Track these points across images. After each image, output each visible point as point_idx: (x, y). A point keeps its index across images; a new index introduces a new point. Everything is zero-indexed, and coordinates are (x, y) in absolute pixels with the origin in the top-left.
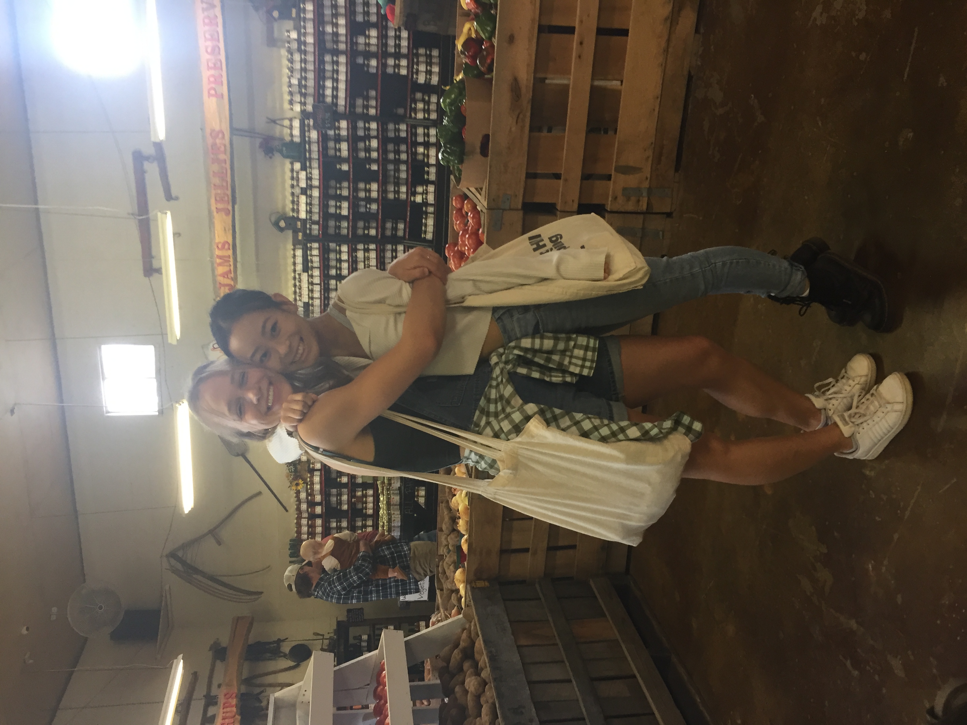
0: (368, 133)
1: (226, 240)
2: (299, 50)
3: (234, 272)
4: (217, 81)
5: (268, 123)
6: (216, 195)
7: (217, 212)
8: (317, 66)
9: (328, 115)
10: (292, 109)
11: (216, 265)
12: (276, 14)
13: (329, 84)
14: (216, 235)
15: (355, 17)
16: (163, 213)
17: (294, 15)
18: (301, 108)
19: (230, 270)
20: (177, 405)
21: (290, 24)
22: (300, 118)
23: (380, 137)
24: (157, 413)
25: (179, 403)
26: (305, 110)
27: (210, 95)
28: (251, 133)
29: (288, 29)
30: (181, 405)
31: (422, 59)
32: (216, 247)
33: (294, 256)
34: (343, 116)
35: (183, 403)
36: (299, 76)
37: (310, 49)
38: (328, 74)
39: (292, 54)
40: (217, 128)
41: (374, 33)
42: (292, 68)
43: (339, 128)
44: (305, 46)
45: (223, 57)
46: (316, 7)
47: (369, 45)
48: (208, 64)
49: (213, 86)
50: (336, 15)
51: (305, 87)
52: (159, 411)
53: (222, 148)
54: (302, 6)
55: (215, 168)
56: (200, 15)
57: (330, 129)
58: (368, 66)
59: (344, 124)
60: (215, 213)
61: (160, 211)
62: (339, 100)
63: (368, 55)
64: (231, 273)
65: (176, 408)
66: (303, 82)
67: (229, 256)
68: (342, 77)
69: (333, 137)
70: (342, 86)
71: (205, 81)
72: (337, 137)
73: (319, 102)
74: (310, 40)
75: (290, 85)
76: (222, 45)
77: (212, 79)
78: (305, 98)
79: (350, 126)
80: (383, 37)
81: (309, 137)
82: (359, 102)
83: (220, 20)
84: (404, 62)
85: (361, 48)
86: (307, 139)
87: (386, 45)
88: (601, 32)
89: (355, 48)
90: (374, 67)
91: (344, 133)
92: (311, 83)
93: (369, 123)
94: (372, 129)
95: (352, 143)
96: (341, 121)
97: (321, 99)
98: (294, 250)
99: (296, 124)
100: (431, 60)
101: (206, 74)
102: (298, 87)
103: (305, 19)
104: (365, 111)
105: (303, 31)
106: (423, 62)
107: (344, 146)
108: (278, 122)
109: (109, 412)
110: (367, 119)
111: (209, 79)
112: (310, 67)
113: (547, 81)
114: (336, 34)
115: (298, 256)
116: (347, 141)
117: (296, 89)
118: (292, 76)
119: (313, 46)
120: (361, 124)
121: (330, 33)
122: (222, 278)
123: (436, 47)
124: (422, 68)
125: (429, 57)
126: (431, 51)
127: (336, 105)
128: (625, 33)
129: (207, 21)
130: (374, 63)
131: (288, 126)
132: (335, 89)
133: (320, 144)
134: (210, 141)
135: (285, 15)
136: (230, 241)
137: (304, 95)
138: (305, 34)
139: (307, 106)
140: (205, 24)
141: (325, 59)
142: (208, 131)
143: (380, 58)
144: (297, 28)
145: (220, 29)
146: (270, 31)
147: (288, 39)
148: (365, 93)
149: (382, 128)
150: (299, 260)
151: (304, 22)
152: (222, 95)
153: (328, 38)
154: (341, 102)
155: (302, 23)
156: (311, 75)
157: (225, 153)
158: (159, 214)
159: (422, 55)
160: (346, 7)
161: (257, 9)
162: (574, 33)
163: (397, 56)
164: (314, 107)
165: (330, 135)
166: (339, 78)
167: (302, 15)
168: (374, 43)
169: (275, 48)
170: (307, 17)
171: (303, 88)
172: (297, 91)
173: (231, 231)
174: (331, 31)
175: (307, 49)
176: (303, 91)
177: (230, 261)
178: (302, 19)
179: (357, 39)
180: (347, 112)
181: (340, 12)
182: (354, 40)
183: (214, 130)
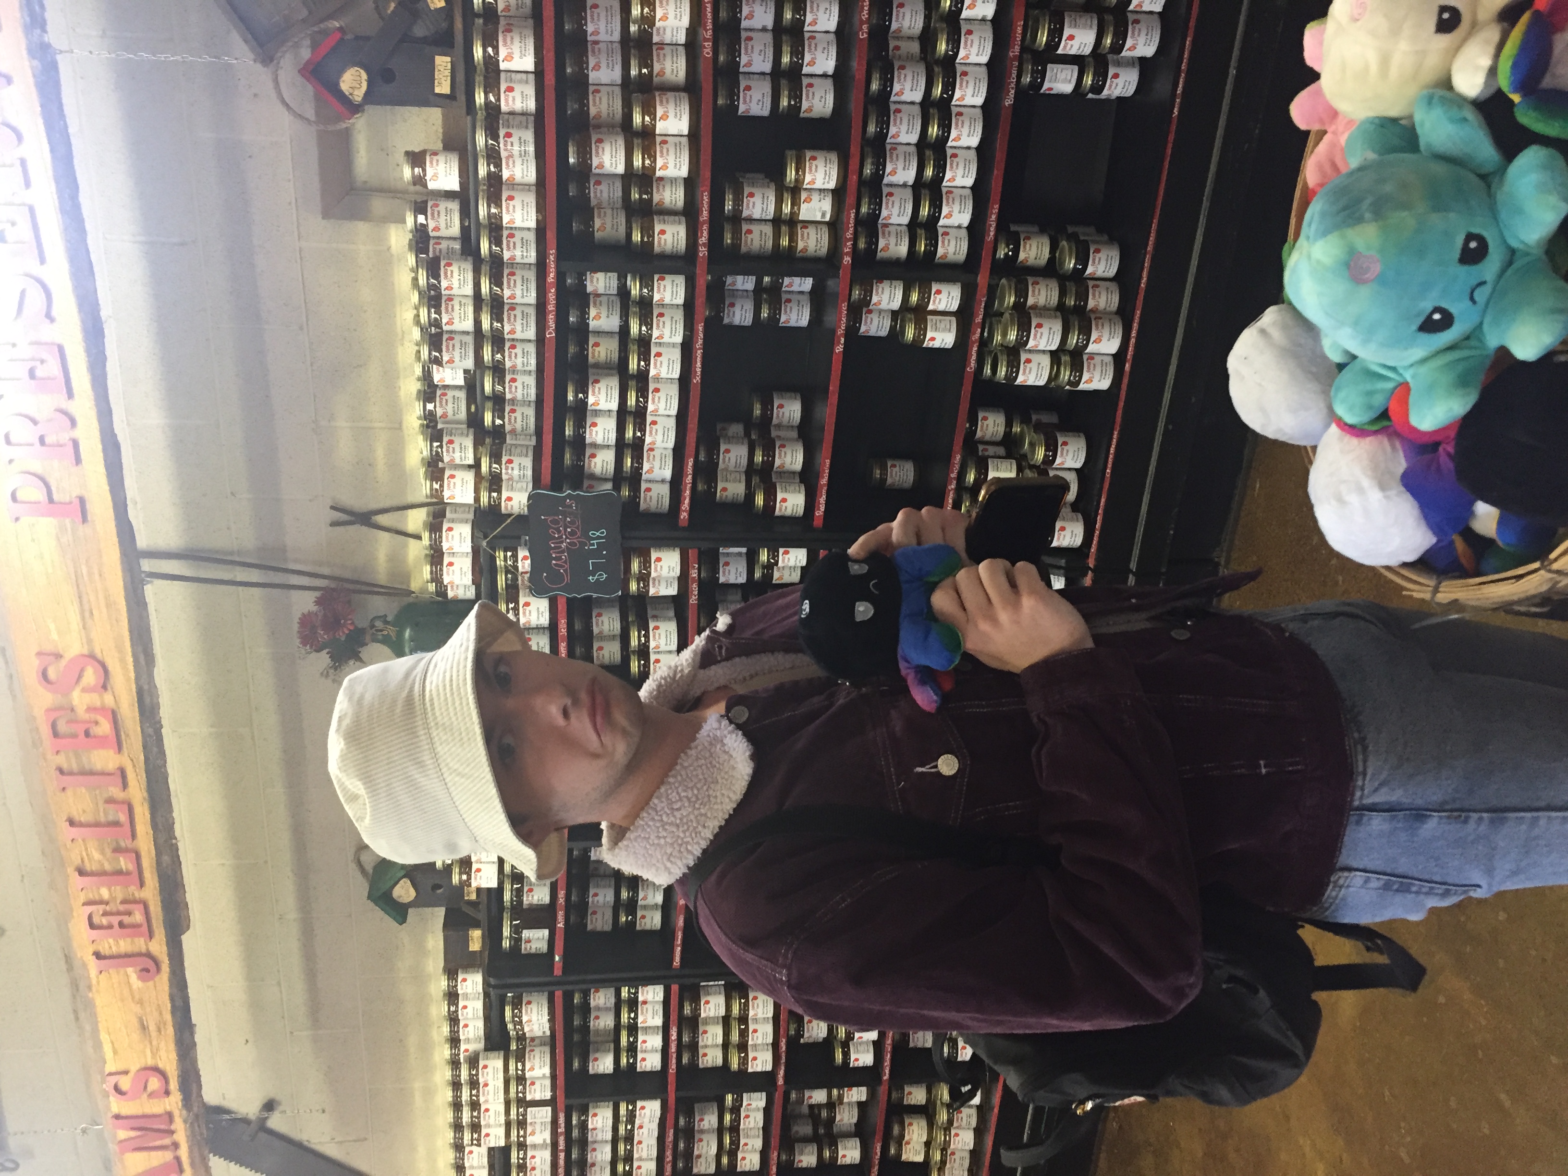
3: (193, 1165)
7: (103, 969)
8: (551, 319)
9: (597, 532)
12: (354, 81)
13: (604, 395)
15: (733, 94)
17: (443, 87)
18: (477, 494)
19: (178, 1159)
21: (423, 126)
22: (475, 524)
26: (495, 505)
29: (419, 143)
34: (667, 530)
36: (469, 363)
38: (602, 355)
39: (433, 268)
40: (72, 647)
41: (820, 173)
42: (437, 324)
43: (644, 577)
45: (68, 327)
46: (549, 51)
47: (792, 224)
50: (642, 91)
51: (499, 402)
53: (105, 727)
55: (79, 804)
59: (666, 558)
62: (646, 466)
66: (488, 388)
67: (170, 1116)
68: (665, 366)
70: (663, 403)
73: (558, 477)
74: (520, 215)
75: (429, 393)
77: (27, 430)
78: (496, 457)
79: (693, 564)
80: (861, 188)
82: (734, 456)
84: (947, 299)
85: (758, 239)
87: (871, 225)
89: (727, 239)
91: (665, 589)
92: (522, 389)
97: (568, 463)
99: (459, 541)
102: (462, 395)
103: (493, 113)
104: (758, 500)
105: (485, 168)
108: (382, 519)
110: (767, 532)
112: (521, 327)
114: (642, 181)
118: (438, 362)
119: (532, 245)
120: (737, 552)
121: (614, 176)
131: (424, 541)
132: (632, 415)
133: (562, 637)
134: (41, 698)
136: (169, 1061)
138: (496, 185)
141: (590, 289)
144: (461, 153)
148: (757, 411)
151: (492, 133)
155: (482, 132)
156: (521, 361)
160: (692, 49)
163: (920, 270)
164: (536, 494)
166: (653, 371)
167: (480, 98)
168: (819, 218)
169: (362, 228)
170: (504, 108)
171: (489, 405)
172: (463, 415)
173: (170, 1031)
174: (621, 169)
175: (506, 255)
176: (488, 418)
177: (172, 1132)
178: (481, 115)
179: (738, 201)
180: (684, 515)
181: (662, 73)
182: (729, 206)
183: (58, 656)
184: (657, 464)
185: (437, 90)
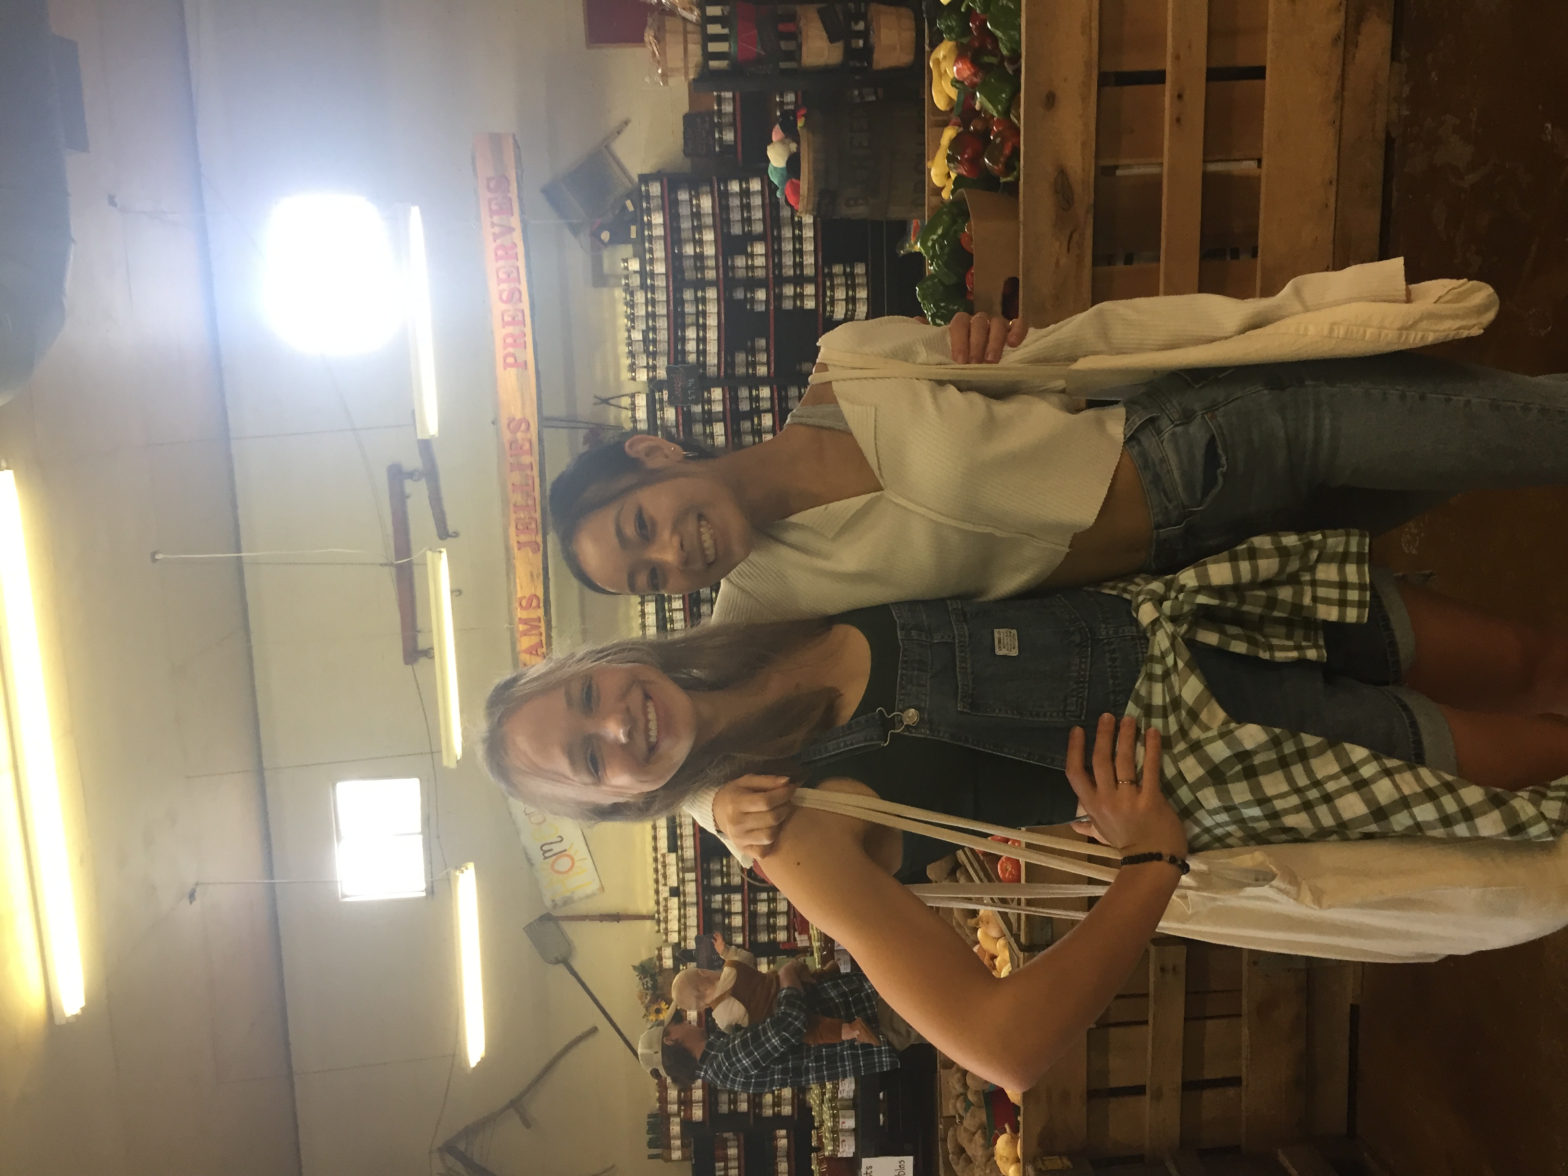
0: (756, 406)
1: (533, 592)
2: (643, 287)
3: (546, 645)
4: (517, 342)
5: (595, 404)
6: (518, 520)
7: (519, 549)
8: (671, 308)
9: (691, 381)
10: (634, 379)
11: (518, 635)
12: (605, 236)
13: (691, 333)
14: (518, 586)
15: (729, 228)
16: (434, 552)
17: (633, 235)
18: (648, 375)
19: (541, 641)
20: (458, 873)
21: (627, 250)
22: (647, 391)
23: (777, 408)
24: (424, 894)
25: (460, 870)
26: (654, 378)
27: (506, 365)
28: (570, 422)
29: (625, 257)
30: (463, 872)
31: (837, 281)
32: (517, 605)
33: (643, 614)
34: (717, 382)
35: (467, 869)
36: (644, 327)
37: (661, 282)
38: (690, 320)
39: (632, 294)
40: (519, 416)
41: (759, 248)
42: (633, 314)
43: (710, 401)
44: (652, 279)
45: (525, 305)
46: (668, 217)
47: (753, 268)
48: (503, 319)
49: (511, 350)
50: (698, 228)
51: (654, 342)
52: (426, 890)
53: (527, 446)
54: (645, 219)
55: (516, 477)
56: (491, 246)
57: (697, 404)
58: (753, 301)
59: (717, 393)
60: (516, 550)
61: (430, 550)
62: (708, 359)
63: (752, 284)
64: (543, 647)
65: (456, 877)
66: (651, 336)
67: (539, 620)
68: (712, 321)
69: (698, 417)
70: (712, 335)
71: (499, 343)
72: (706, 416)
73: (676, 362)
74: (660, 268)
75: (630, 342)
76: (524, 287)
77: (509, 340)
78: (654, 359)
79: (728, 396)
80: (774, 253)
81: (662, 419)
82: (740, 357)
83: (520, 250)
84: (810, 290)
85: (741, 274)
86: (659, 422)
87: (779, 266)
88: (1214, 75)
89: (730, 274)
90: (761, 301)
91: (718, 408)
92: (663, 336)
93: (758, 389)
94: (763, 398)
95: (732, 425)
96: (712, 389)
97: (680, 359)
98: (642, 603)
99: (641, 401)
100: (853, 280)
101: (500, 333)
102: (642, 343)
103: (651, 238)
104: (750, 371)
105: (648, 256)
106: (841, 285)
107: (719, 429)
108: (612, 401)
109: (346, 896)
110: (754, 382)
111: (505, 342)
112: (662, 310)
113: (1119, 173)
114: (699, 257)
115: (649, 614)
116: (724, 420)
117: (639, 347)
118: (633, 327)
119: (664, 277)
120: (744, 393)
121: (690, 256)
122: (528, 656)
123: (860, 260)
124: (840, 294)
125: (850, 277)
126: (852, 268)
127: (704, 365)
128: (1259, 73)
129: (500, 253)
130: (761, 295)
131: (628, 407)
132: (702, 340)
133: (681, 428)
134: (507, 436)
135: (619, 237)
136: (540, 593)
137: (654, 355)
138: (652, 261)
139: (658, 371)
140: (498, 258)
141: (685, 297)
142: (504, 421)
143: (771, 286)
144: (640, 254)
145: (521, 263)
146: (597, 263)
147: (626, 272)
148: (749, 344)
149: (779, 395)
150: (651, 620)
151: (651, 243)
152: (526, 362)
153: (688, 264)
154: (712, 359)
155: (647, 245)
156: (662, 323)
157: (531, 452)
158: (429, 554)
159: (838, 275)
160: (714, 214)
161: (575, 230)
162: (1164, 82)
163: (799, 280)
164: (669, 370)
165: (694, 413)
166: (708, 323)
167: (646, 233)
168: (761, 265)
169: (605, 290)
170: (654, 235)
171: (651, 344)
172: (642, 350)
173: (542, 578)
174: (692, 253)
175: (656, 284)
176: (651, 348)
177: (540, 627)
178: (646, 238)
179: (733, 261)
180: (722, 374)
181: (705, 223)
182: (730, 263)
183: (514, 419)
184: (712, 358)
185: (632, 237)
